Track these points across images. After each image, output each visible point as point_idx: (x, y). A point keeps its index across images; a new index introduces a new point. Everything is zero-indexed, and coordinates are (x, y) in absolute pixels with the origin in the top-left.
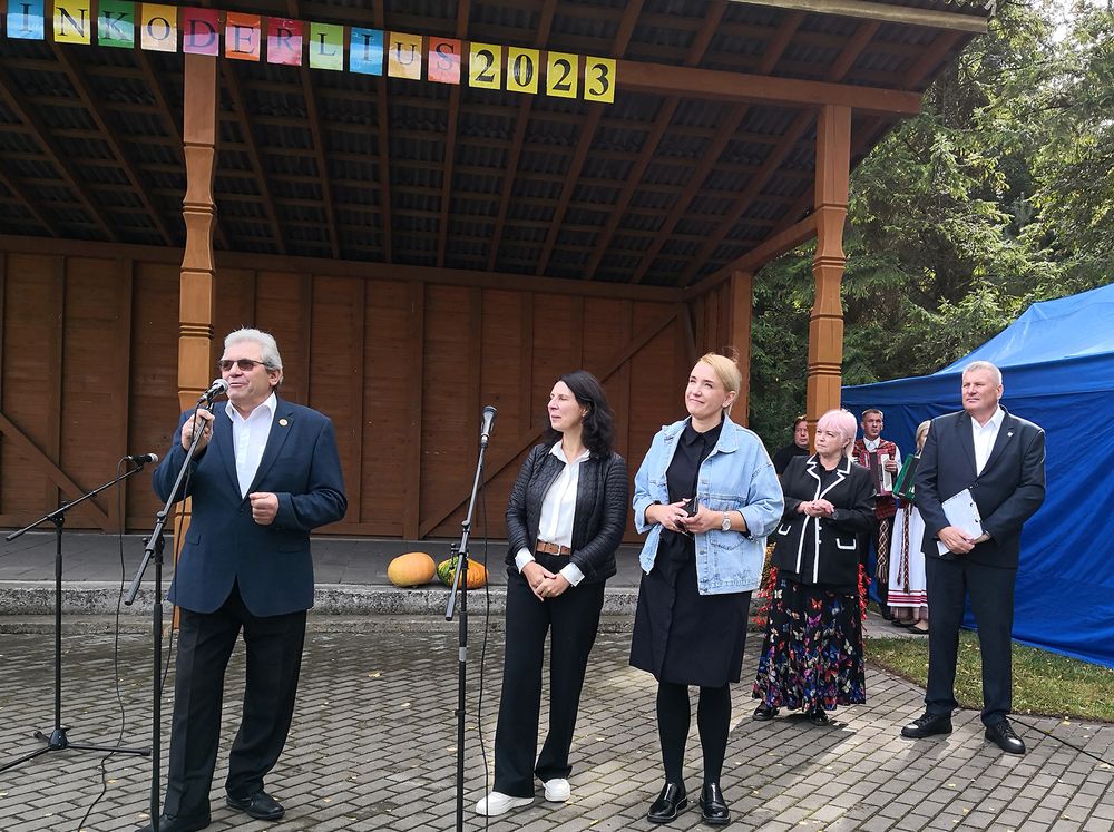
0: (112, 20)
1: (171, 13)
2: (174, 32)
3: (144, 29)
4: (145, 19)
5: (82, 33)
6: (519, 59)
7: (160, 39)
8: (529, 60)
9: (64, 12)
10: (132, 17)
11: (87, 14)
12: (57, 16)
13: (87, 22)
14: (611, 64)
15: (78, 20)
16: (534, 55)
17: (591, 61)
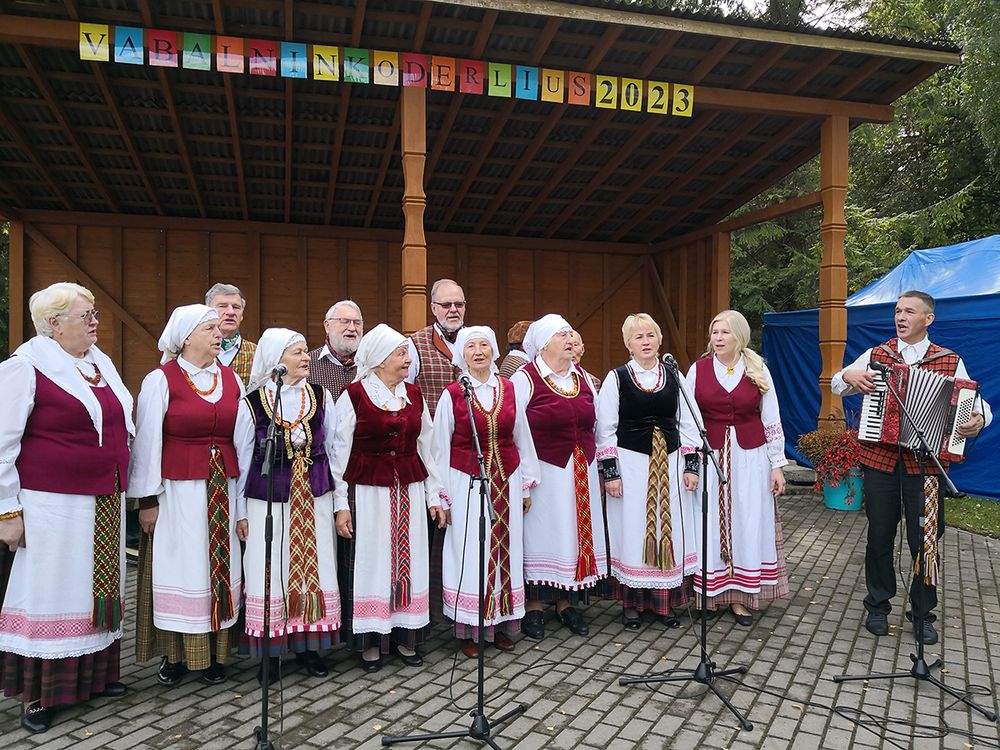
0: (354, 64)
1: (394, 57)
2: (396, 70)
3: (376, 69)
4: (377, 62)
5: (333, 72)
6: (629, 86)
7: (386, 77)
8: (636, 88)
9: (320, 58)
10: (367, 61)
11: (336, 59)
12: (316, 60)
13: (337, 64)
14: (690, 89)
15: (330, 62)
16: (639, 83)
17: (677, 87)
